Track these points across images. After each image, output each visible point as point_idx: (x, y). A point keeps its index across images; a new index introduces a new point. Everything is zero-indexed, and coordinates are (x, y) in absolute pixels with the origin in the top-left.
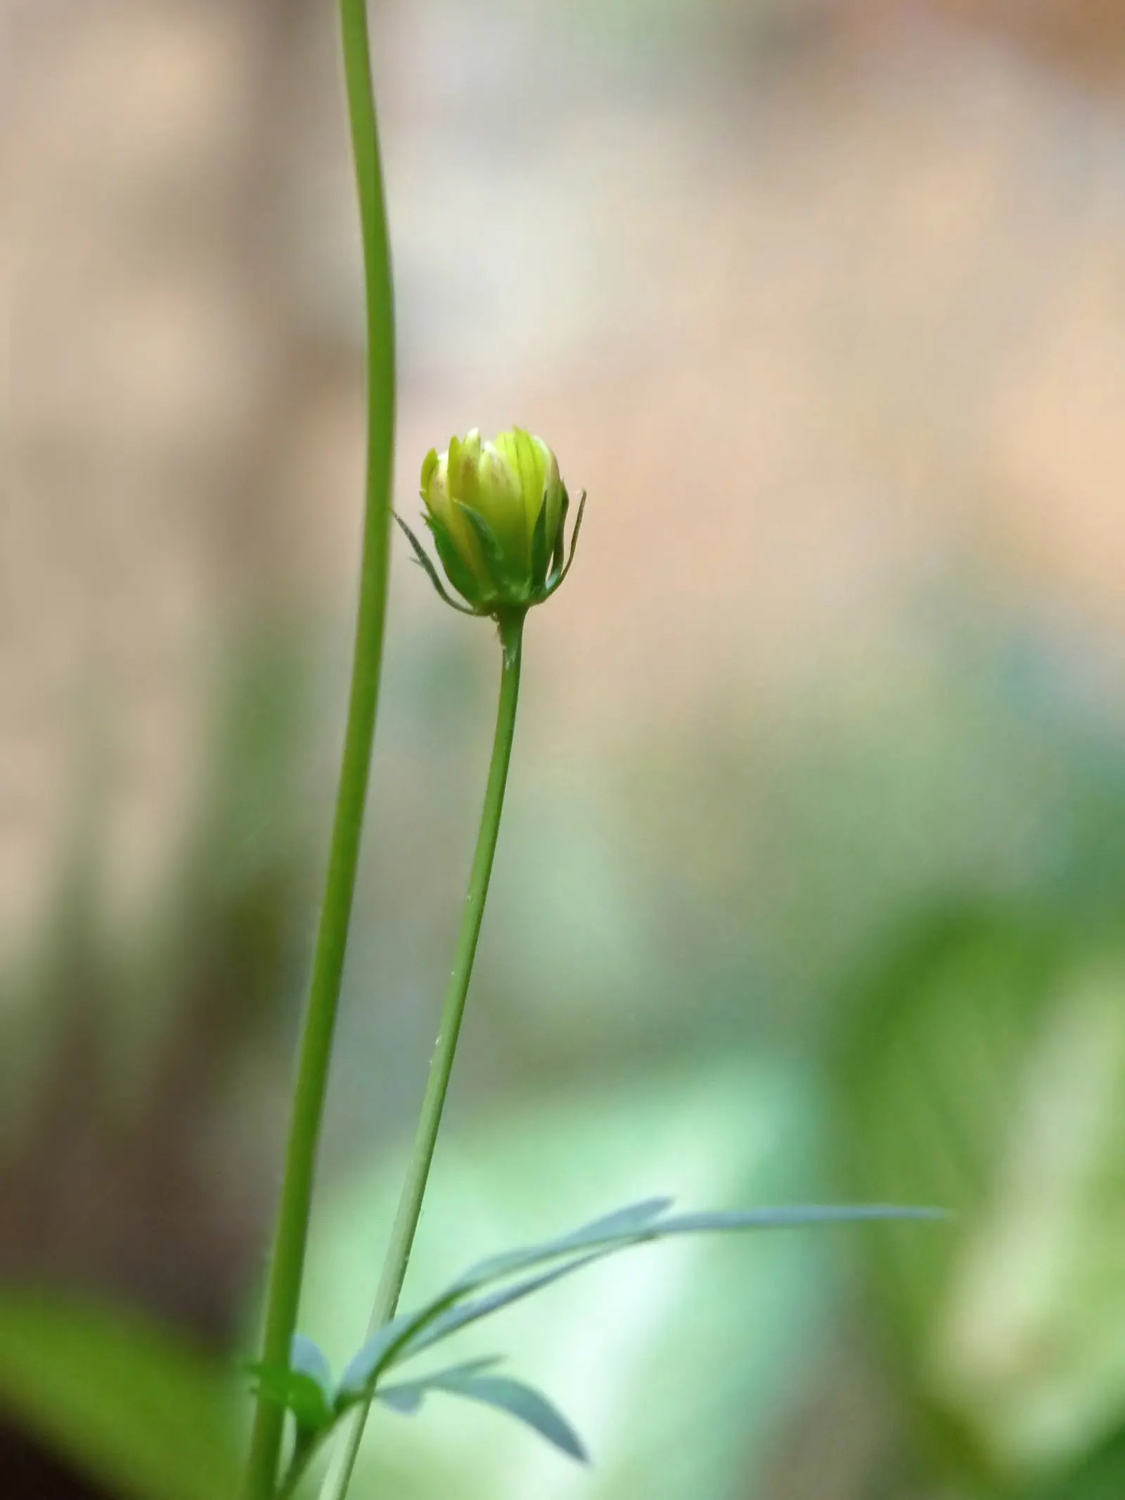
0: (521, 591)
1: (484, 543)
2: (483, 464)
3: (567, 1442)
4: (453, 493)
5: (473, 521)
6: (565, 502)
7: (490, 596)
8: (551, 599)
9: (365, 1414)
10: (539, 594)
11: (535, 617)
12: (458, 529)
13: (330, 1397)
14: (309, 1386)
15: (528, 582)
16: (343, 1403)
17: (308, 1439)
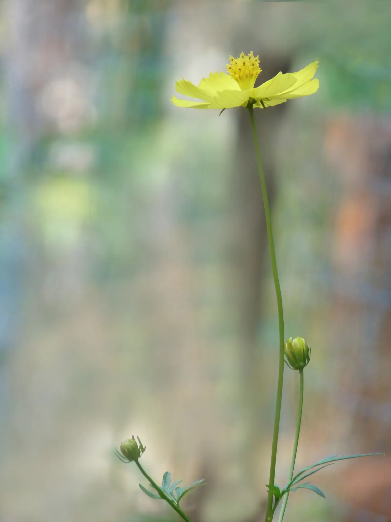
0: (302, 364)
1: (294, 356)
2: (293, 344)
3: (322, 495)
4: (288, 348)
5: (292, 353)
6: (308, 349)
7: (297, 365)
8: (307, 366)
9: (289, 493)
10: (305, 365)
11: (305, 369)
12: (290, 355)
13: (281, 491)
14: (277, 489)
15: (303, 362)
16: (283, 493)
17: (277, 500)
